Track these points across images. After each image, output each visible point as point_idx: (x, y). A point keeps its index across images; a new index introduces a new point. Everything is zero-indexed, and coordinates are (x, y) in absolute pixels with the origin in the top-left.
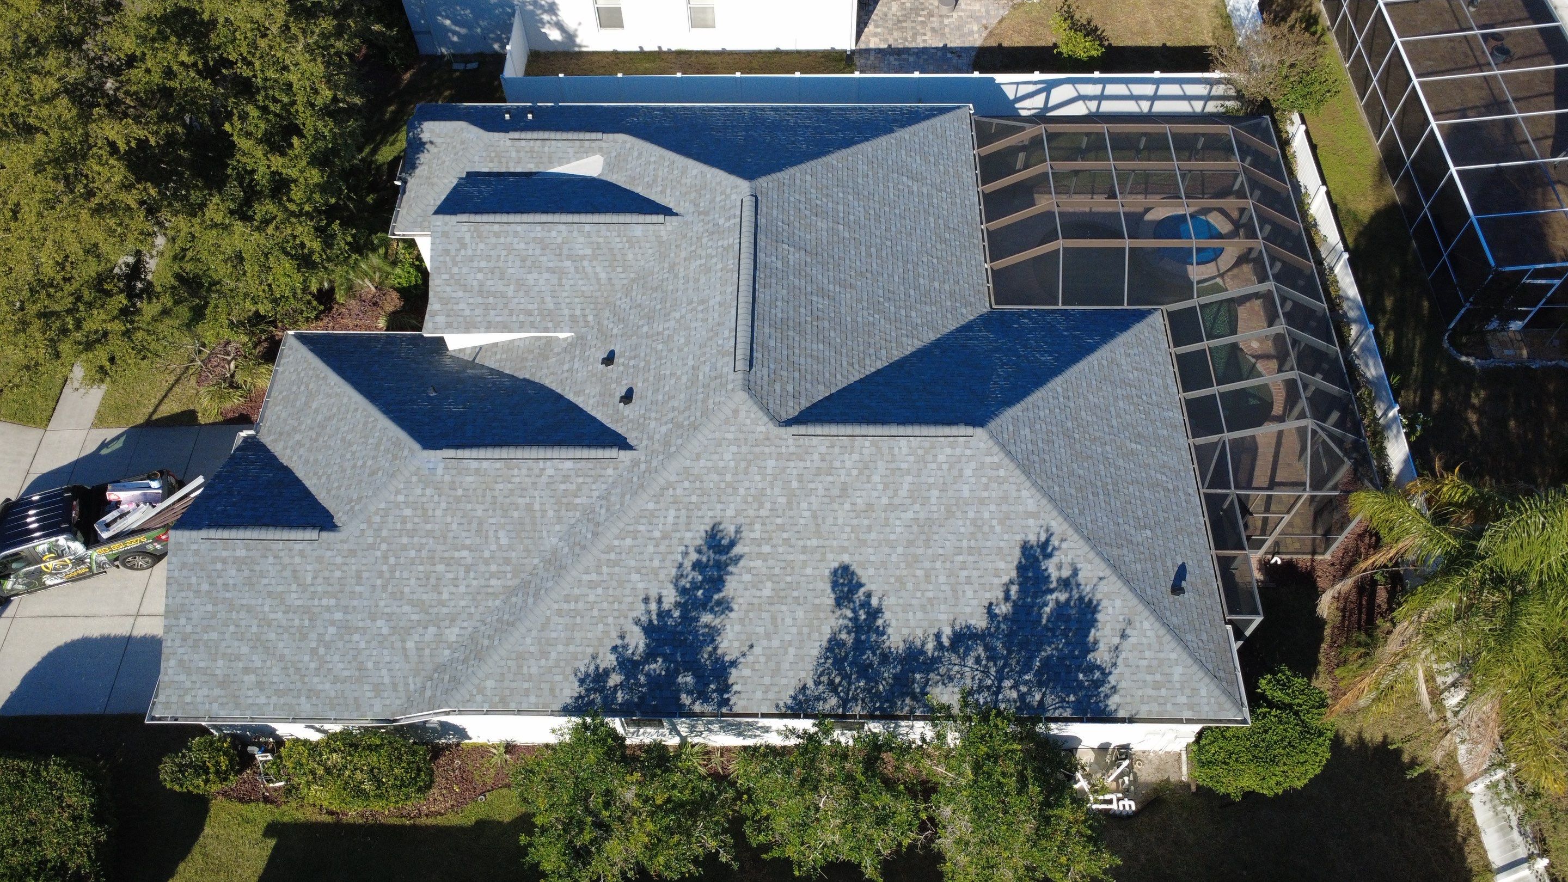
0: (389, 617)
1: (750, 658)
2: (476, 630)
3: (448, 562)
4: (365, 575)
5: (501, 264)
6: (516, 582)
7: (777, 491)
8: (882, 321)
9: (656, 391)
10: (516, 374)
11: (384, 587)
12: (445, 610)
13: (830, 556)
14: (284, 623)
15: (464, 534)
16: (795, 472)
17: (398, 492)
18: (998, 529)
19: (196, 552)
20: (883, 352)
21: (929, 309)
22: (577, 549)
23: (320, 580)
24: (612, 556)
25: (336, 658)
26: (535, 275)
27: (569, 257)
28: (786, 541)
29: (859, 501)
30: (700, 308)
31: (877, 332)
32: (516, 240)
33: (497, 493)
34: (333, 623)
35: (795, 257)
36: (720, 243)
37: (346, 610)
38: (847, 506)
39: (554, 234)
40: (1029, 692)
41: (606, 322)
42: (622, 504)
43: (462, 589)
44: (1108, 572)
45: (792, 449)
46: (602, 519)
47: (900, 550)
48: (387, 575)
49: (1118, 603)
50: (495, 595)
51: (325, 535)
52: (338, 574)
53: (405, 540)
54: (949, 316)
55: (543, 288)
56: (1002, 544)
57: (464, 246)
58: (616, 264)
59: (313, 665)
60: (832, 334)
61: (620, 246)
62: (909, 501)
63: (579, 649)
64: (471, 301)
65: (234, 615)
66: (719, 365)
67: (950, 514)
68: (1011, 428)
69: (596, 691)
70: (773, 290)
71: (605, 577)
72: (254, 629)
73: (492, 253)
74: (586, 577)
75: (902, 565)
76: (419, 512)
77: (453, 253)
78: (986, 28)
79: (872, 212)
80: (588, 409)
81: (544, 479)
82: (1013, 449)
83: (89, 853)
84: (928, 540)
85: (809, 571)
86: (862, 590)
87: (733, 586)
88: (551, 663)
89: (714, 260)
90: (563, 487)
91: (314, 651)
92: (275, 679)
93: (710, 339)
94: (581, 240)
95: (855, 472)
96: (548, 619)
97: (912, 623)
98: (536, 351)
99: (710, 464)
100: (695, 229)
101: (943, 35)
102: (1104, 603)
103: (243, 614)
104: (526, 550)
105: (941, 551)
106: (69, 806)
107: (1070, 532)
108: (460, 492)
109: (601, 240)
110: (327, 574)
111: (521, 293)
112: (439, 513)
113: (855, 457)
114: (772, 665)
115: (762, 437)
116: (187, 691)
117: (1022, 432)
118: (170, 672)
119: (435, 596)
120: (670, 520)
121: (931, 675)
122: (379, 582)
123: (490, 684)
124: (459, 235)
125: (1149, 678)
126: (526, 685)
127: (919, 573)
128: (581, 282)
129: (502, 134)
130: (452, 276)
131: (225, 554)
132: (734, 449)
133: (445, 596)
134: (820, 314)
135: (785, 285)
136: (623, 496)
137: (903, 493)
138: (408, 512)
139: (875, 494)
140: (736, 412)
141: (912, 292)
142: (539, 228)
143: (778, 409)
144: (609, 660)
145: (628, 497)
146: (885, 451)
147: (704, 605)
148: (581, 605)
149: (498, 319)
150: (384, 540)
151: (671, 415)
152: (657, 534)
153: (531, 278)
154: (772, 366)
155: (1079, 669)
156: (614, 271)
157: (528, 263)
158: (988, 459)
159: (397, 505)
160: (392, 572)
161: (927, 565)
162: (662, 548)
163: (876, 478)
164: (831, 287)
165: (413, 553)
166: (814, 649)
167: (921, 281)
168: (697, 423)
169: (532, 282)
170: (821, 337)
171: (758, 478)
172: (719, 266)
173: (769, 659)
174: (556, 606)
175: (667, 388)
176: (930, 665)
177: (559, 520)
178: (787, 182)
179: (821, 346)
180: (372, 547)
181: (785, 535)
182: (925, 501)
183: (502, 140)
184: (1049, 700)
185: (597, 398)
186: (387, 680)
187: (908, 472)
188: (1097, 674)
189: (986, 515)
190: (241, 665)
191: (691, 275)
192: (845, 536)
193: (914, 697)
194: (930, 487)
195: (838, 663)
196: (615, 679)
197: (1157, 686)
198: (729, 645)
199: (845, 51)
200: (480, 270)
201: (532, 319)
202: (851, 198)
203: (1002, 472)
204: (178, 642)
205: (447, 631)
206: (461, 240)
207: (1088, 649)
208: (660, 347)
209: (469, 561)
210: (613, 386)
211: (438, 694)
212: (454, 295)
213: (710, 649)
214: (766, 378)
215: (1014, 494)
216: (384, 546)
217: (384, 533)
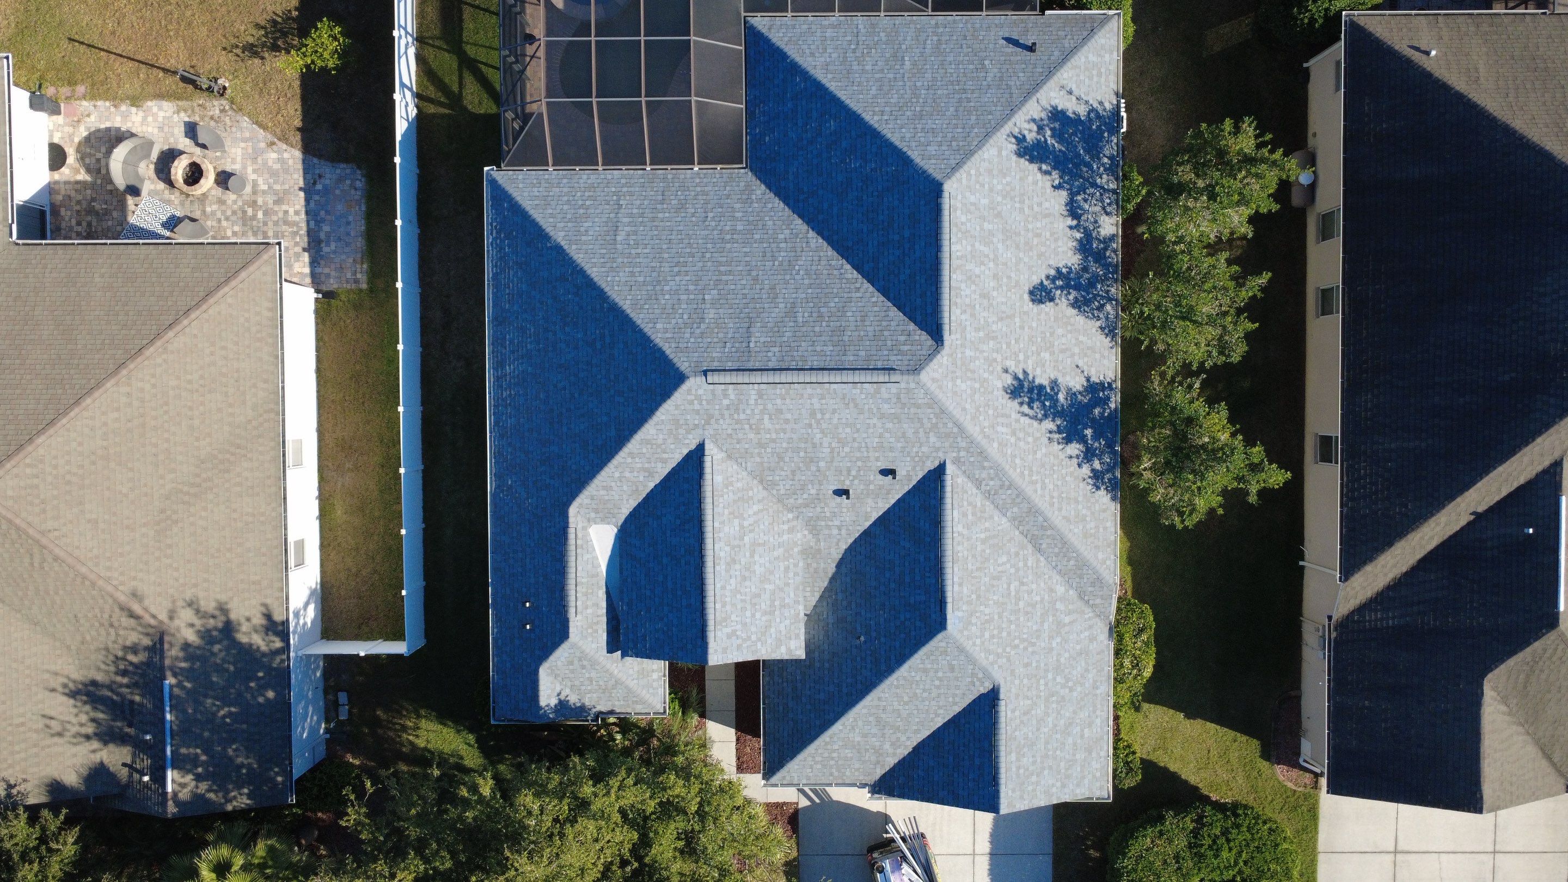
0: (1051, 638)
1: (1085, 368)
2: (1060, 572)
3: (1018, 599)
4: (1026, 661)
5: (748, 598)
6: (1030, 547)
7: (985, 347)
8: (799, 263)
9: (891, 449)
10: (830, 575)
11: (1034, 644)
12: (1046, 597)
13: (1026, 308)
14: (1054, 715)
15: (1000, 589)
16: (973, 334)
17: (974, 644)
18: (1008, 179)
19: (1014, 791)
20: (833, 263)
21: (770, 223)
22: (1018, 500)
23: (1029, 694)
24: (1026, 473)
25: (1075, 673)
26: (757, 567)
27: (742, 539)
28: (1017, 341)
29: (992, 284)
30: (819, 416)
31: (814, 268)
32: (728, 587)
33: (974, 568)
34: (1054, 679)
35: (759, 337)
36: (752, 402)
37: (1046, 671)
38: (995, 294)
39: (722, 554)
40: (1103, 165)
41: (800, 501)
42: (991, 468)
43: (1034, 586)
44: (1034, 99)
45: (958, 336)
46: (999, 483)
47: (1021, 255)
48: (1026, 644)
49: (1052, 94)
50: (1038, 561)
51: (1002, 696)
52: (1025, 681)
53: (1004, 634)
54: (770, 206)
55: (767, 559)
56: (1018, 177)
57: (734, 632)
58: (745, 497)
59: (1079, 689)
60: (832, 305)
61: (731, 494)
62: (991, 246)
63: (1081, 493)
64: (778, 620)
65: (1050, 753)
66: (886, 396)
67: (999, 215)
68: (933, 161)
69: (1103, 478)
70: (806, 354)
71: (1039, 477)
72: (1058, 736)
73: (739, 607)
74: (1039, 492)
75: (1031, 254)
76: (987, 626)
77: (739, 641)
78: (273, 144)
79: (676, 269)
80: (888, 506)
81: (965, 532)
82: (953, 162)
83: (1183, 818)
84: (1015, 233)
85: (1034, 325)
86: (1046, 283)
87: (1042, 379)
88: (1089, 513)
89: (770, 406)
90: (970, 517)
91: (1071, 690)
92: (1087, 714)
93: (856, 406)
94: (726, 529)
95: (973, 287)
96: (1064, 517)
97: (1065, 249)
98: (809, 561)
99: (969, 400)
100: (724, 427)
101: (286, 192)
102: (1053, 104)
103: (1050, 747)
104: (1009, 541)
105: (1022, 224)
106: (1152, 842)
107: (1010, 124)
108: (974, 596)
109: (726, 512)
110: (1025, 689)
111: (772, 577)
112: (987, 611)
113: (963, 286)
114: (1089, 352)
115: (950, 359)
116: (1094, 776)
117: (934, 153)
118: (1083, 791)
119: (1038, 606)
120: (1004, 430)
121: (1094, 235)
122: (1030, 649)
123: (1100, 556)
124: (725, 638)
125: (1095, 79)
126: (1101, 530)
127: (1036, 241)
128: (762, 527)
129: (571, 624)
130: (759, 640)
131: (1014, 769)
132: (959, 382)
133: (1038, 598)
134: (815, 315)
135: (796, 344)
136: (984, 468)
137: (986, 250)
138: (987, 635)
139: (987, 272)
140: (934, 380)
141: (757, 237)
142: (717, 568)
143: (925, 348)
144: (1086, 470)
145: (986, 464)
146: (959, 262)
147: (1055, 401)
148: (1055, 494)
149: (792, 595)
150: (1004, 650)
151: (921, 434)
152: (1013, 440)
153: (759, 570)
154: (886, 353)
155: (1090, 128)
156: (752, 498)
157: (747, 574)
158: (964, 181)
159: (983, 643)
160: (1024, 640)
161: (1030, 235)
162: (1021, 435)
163: (977, 271)
164: (781, 306)
165: (1013, 627)
166: (1080, 321)
167: (740, 228)
168: (938, 411)
169: (763, 569)
170: (840, 314)
171: (977, 362)
172: (779, 401)
173: (1086, 355)
174: (1056, 512)
175: (892, 440)
176: (1088, 235)
177: (991, 517)
178: (673, 345)
179: (849, 314)
180: (1009, 660)
181: (1013, 342)
182: (991, 233)
183: (576, 624)
184: (1107, 153)
185: (879, 501)
186: (1087, 634)
187: (973, 246)
188: (1092, 115)
189: (1000, 187)
190: (1079, 741)
191: (777, 427)
192: (1013, 297)
193: (1105, 249)
194: (982, 229)
195: (1087, 302)
196: (1097, 465)
197: (1100, 75)
198: (1077, 383)
199: (317, 300)
200: (753, 616)
201: (791, 566)
202: (667, 288)
203: (973, 172)
204: (1066, 790)
205: (1059, 594)
206: (729, 636)
207: (1077, 121)
208: (847, 449)
209: (1017, 583)
210: (872, 487)
211: (1101, 593)
212: (774, 636)
213: (1079, 397)
214: (899, 357)
215: (986, 164)
216: (1008, 649)
217: (1000, 650)
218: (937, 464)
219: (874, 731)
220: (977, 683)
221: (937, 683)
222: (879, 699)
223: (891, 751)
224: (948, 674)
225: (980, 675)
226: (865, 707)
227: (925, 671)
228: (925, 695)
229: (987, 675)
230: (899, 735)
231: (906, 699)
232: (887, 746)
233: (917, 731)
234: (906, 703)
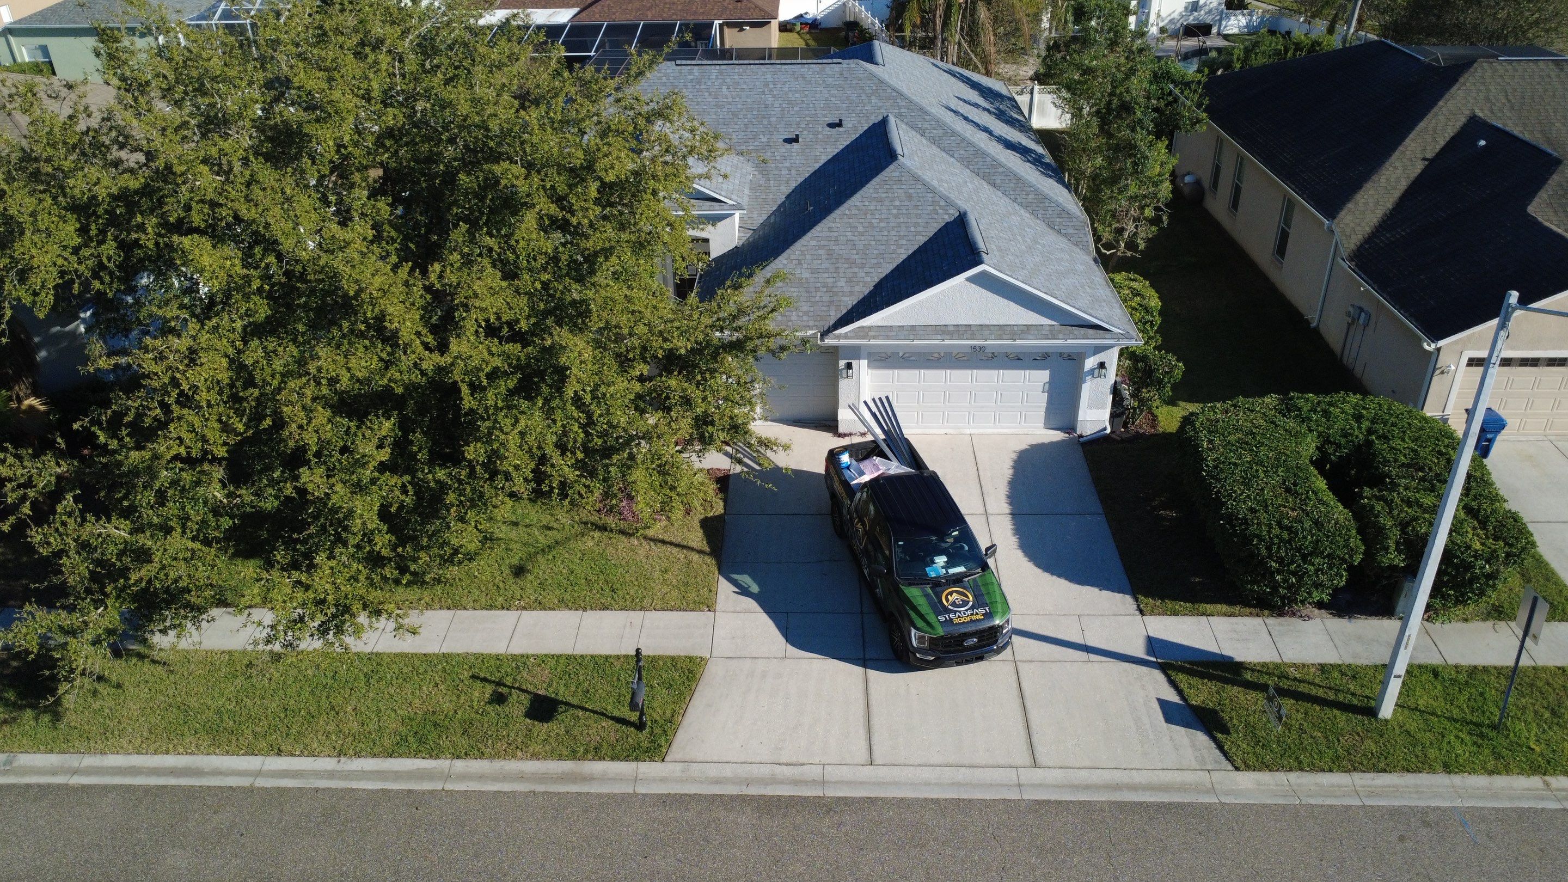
9: (837, 109)
36: (713, 77)
151: (864, 98)
175: (838, 102)
210: (820, 136)
218: (880, 118)
219: (826, 265)
220: (941, 211)
221: (895, 212)
222: (830, 229)
223: (847, 289)
224: (906, 203)
225: (942, 203)
226: (813, 238)
227: (880, 200)
228: (883, 224)
229: (949, 203)
230: (856, 270)
231: (861, 229)
232: (842, 283)
233: (878, 265)
234: (862, 234)
